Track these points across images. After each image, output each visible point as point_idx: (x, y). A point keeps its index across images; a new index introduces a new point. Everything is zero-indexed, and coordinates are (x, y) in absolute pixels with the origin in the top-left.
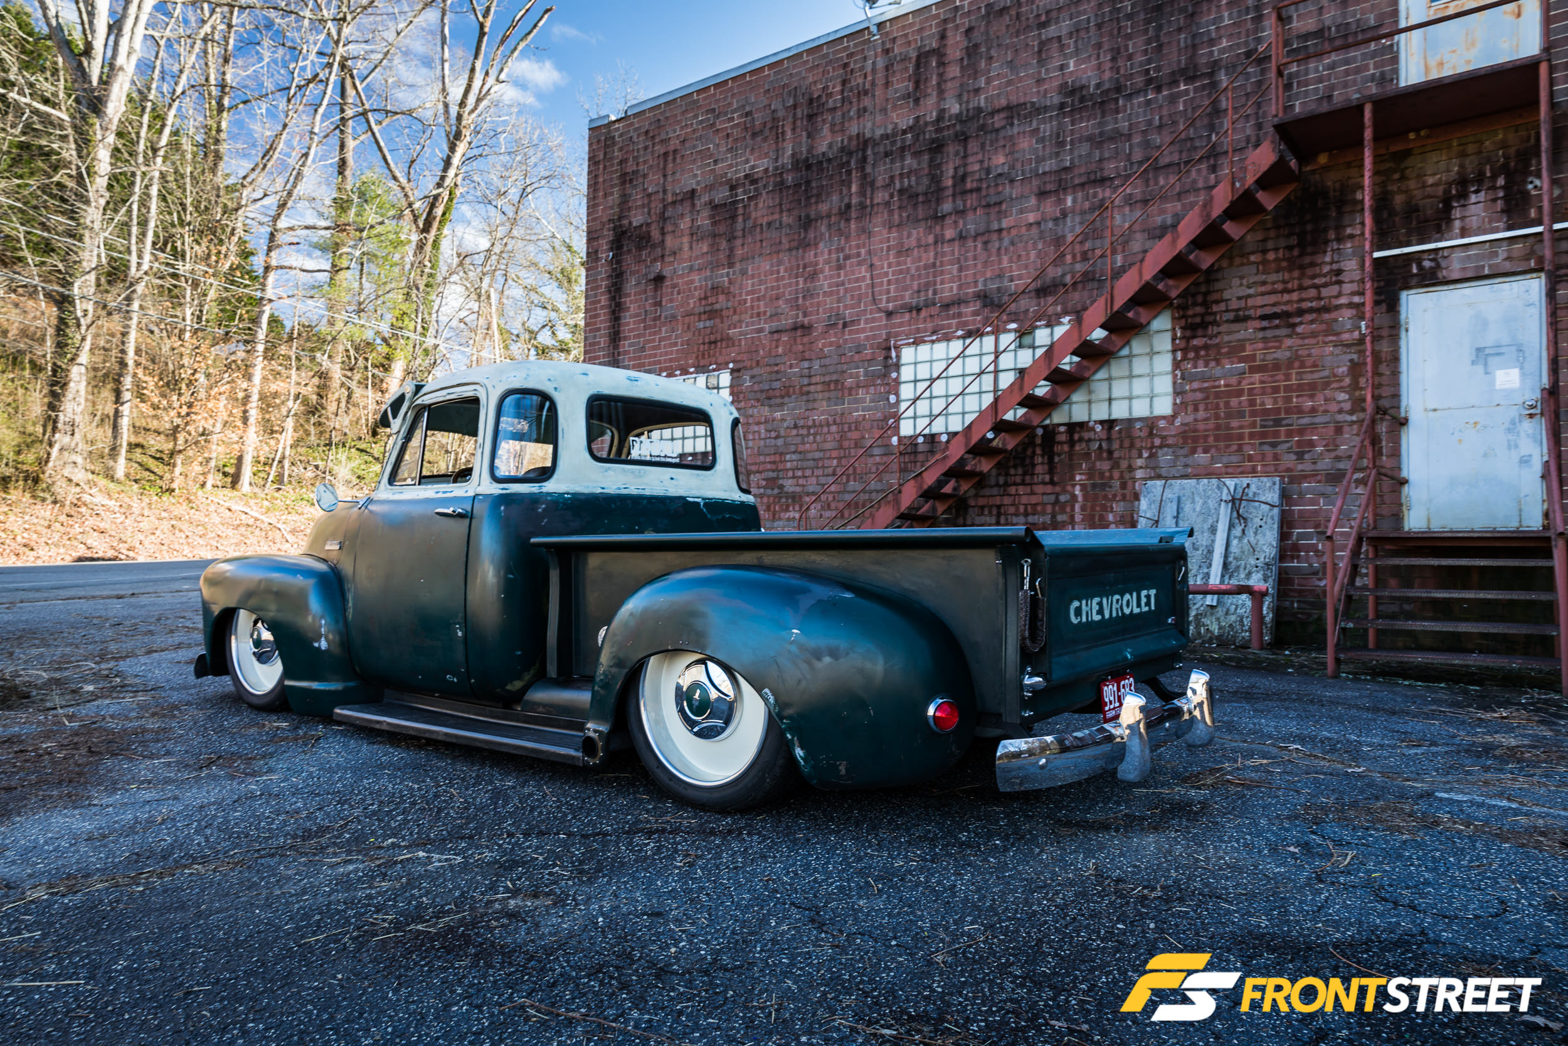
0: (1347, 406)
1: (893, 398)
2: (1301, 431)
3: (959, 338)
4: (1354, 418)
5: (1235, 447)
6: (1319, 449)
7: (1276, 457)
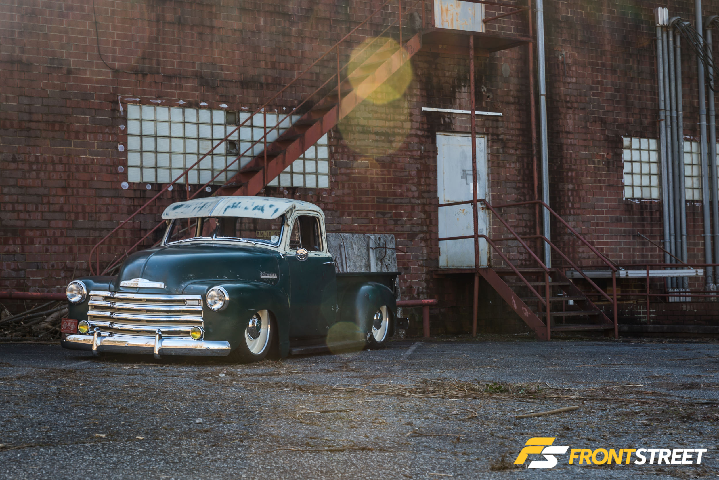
0: (416, 194)
1: (121, 148)
2: (396, 207)
3: (180, 106)
4: (419, 202)
5: (364, 214)
6: (405, 218)
7: (385, 222)
